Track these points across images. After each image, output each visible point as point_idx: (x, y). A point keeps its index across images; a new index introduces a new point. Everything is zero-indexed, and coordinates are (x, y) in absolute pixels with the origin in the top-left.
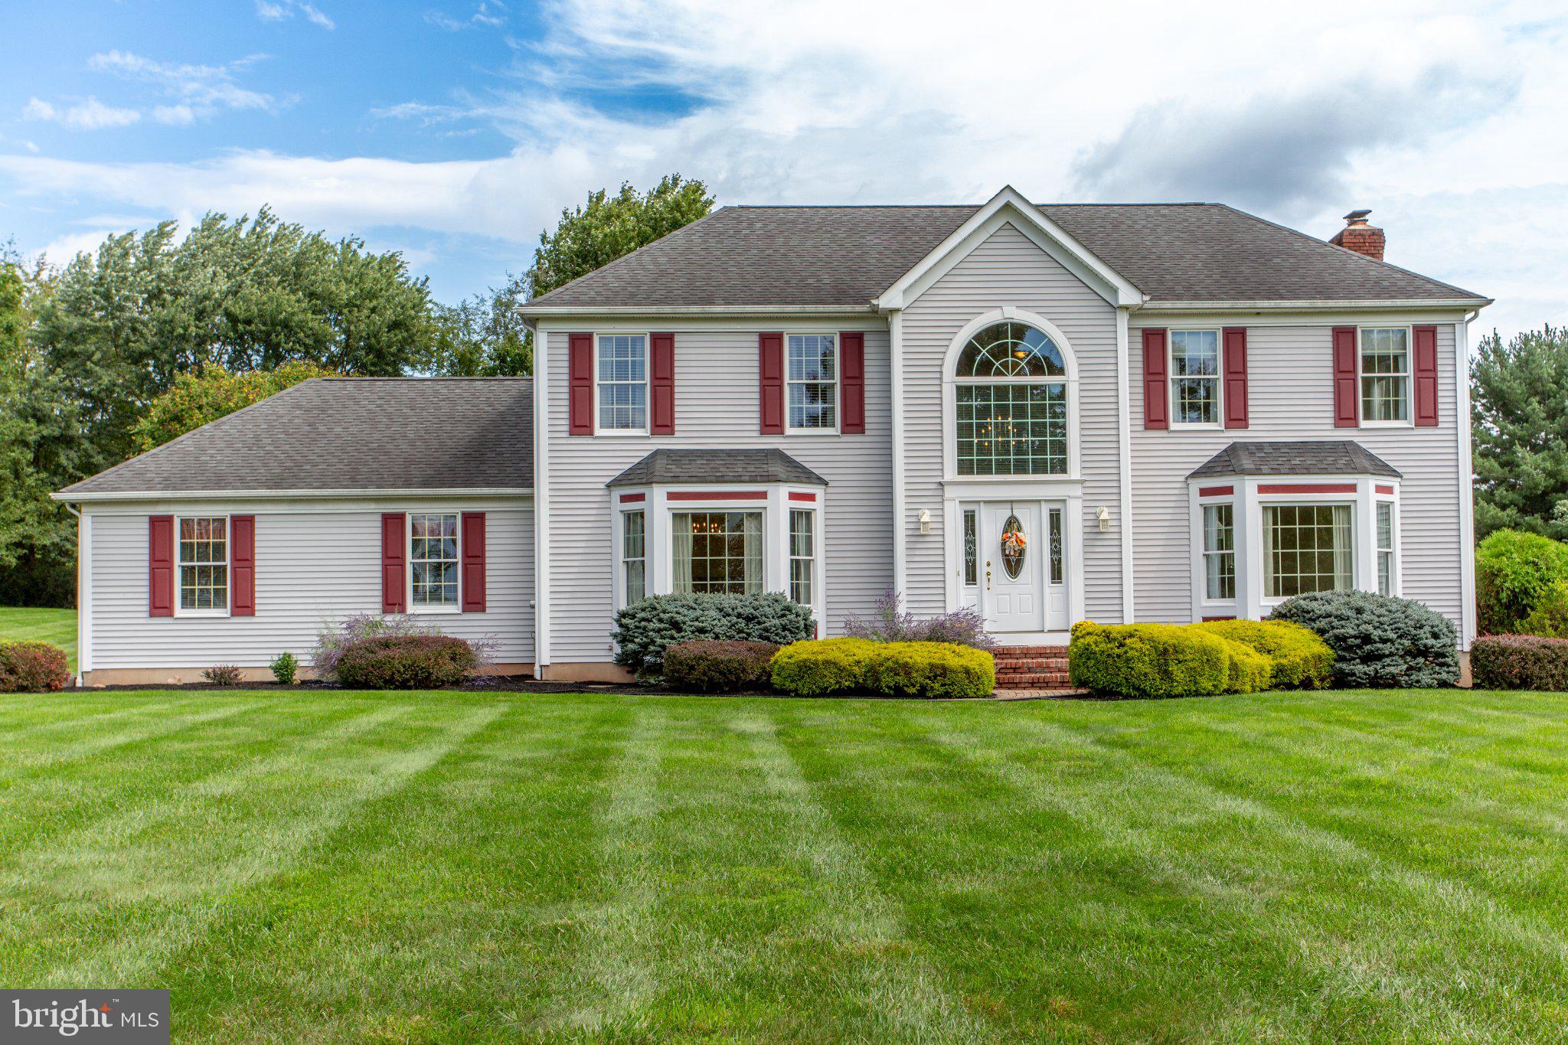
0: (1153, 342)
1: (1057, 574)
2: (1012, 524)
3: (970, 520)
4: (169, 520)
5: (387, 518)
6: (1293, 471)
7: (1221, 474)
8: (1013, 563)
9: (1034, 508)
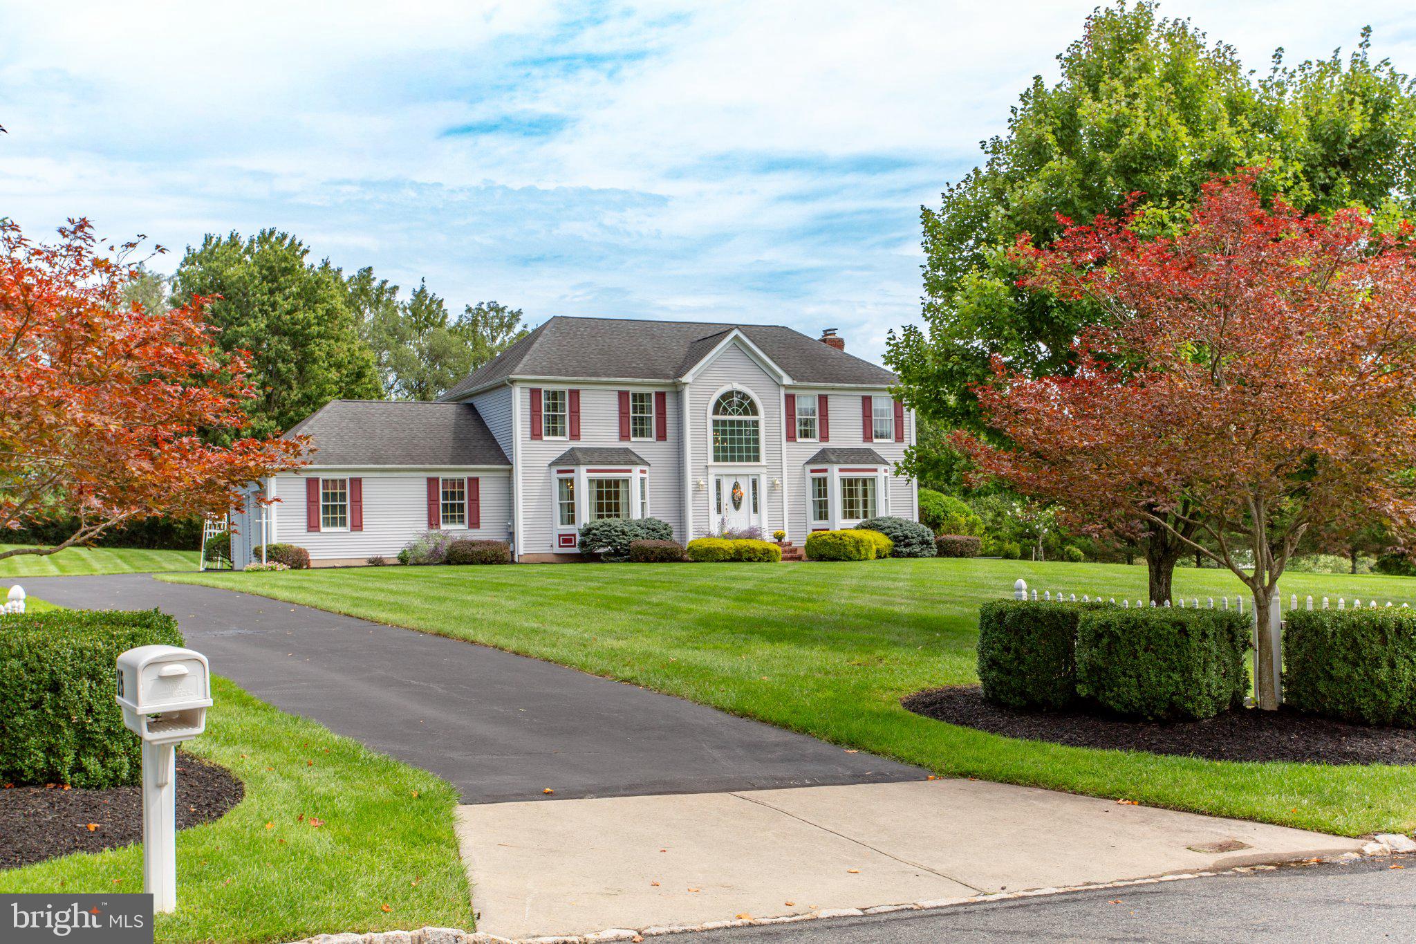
0: (790, 399)
1: (755, 510)
2: (736, 486)
3: (718, 483)
4: (317, 480)
5: (430, 480)
6: (853, 462)
7: (822, 463)
8: (737, 504)
9: (746, 478)
